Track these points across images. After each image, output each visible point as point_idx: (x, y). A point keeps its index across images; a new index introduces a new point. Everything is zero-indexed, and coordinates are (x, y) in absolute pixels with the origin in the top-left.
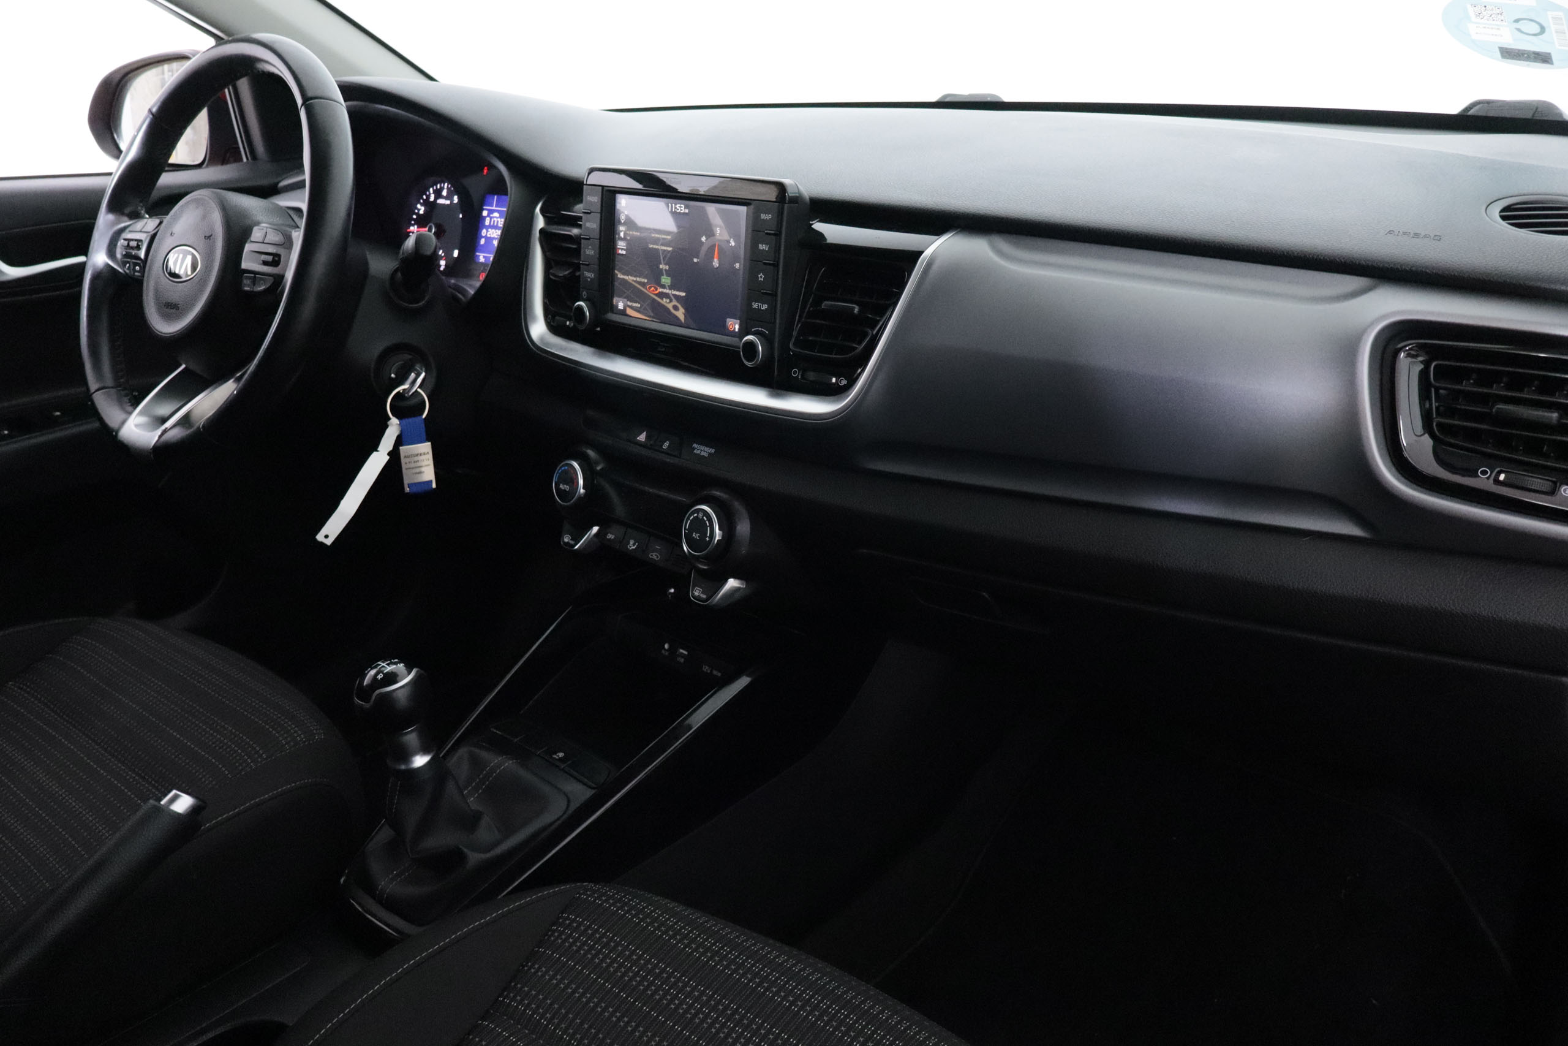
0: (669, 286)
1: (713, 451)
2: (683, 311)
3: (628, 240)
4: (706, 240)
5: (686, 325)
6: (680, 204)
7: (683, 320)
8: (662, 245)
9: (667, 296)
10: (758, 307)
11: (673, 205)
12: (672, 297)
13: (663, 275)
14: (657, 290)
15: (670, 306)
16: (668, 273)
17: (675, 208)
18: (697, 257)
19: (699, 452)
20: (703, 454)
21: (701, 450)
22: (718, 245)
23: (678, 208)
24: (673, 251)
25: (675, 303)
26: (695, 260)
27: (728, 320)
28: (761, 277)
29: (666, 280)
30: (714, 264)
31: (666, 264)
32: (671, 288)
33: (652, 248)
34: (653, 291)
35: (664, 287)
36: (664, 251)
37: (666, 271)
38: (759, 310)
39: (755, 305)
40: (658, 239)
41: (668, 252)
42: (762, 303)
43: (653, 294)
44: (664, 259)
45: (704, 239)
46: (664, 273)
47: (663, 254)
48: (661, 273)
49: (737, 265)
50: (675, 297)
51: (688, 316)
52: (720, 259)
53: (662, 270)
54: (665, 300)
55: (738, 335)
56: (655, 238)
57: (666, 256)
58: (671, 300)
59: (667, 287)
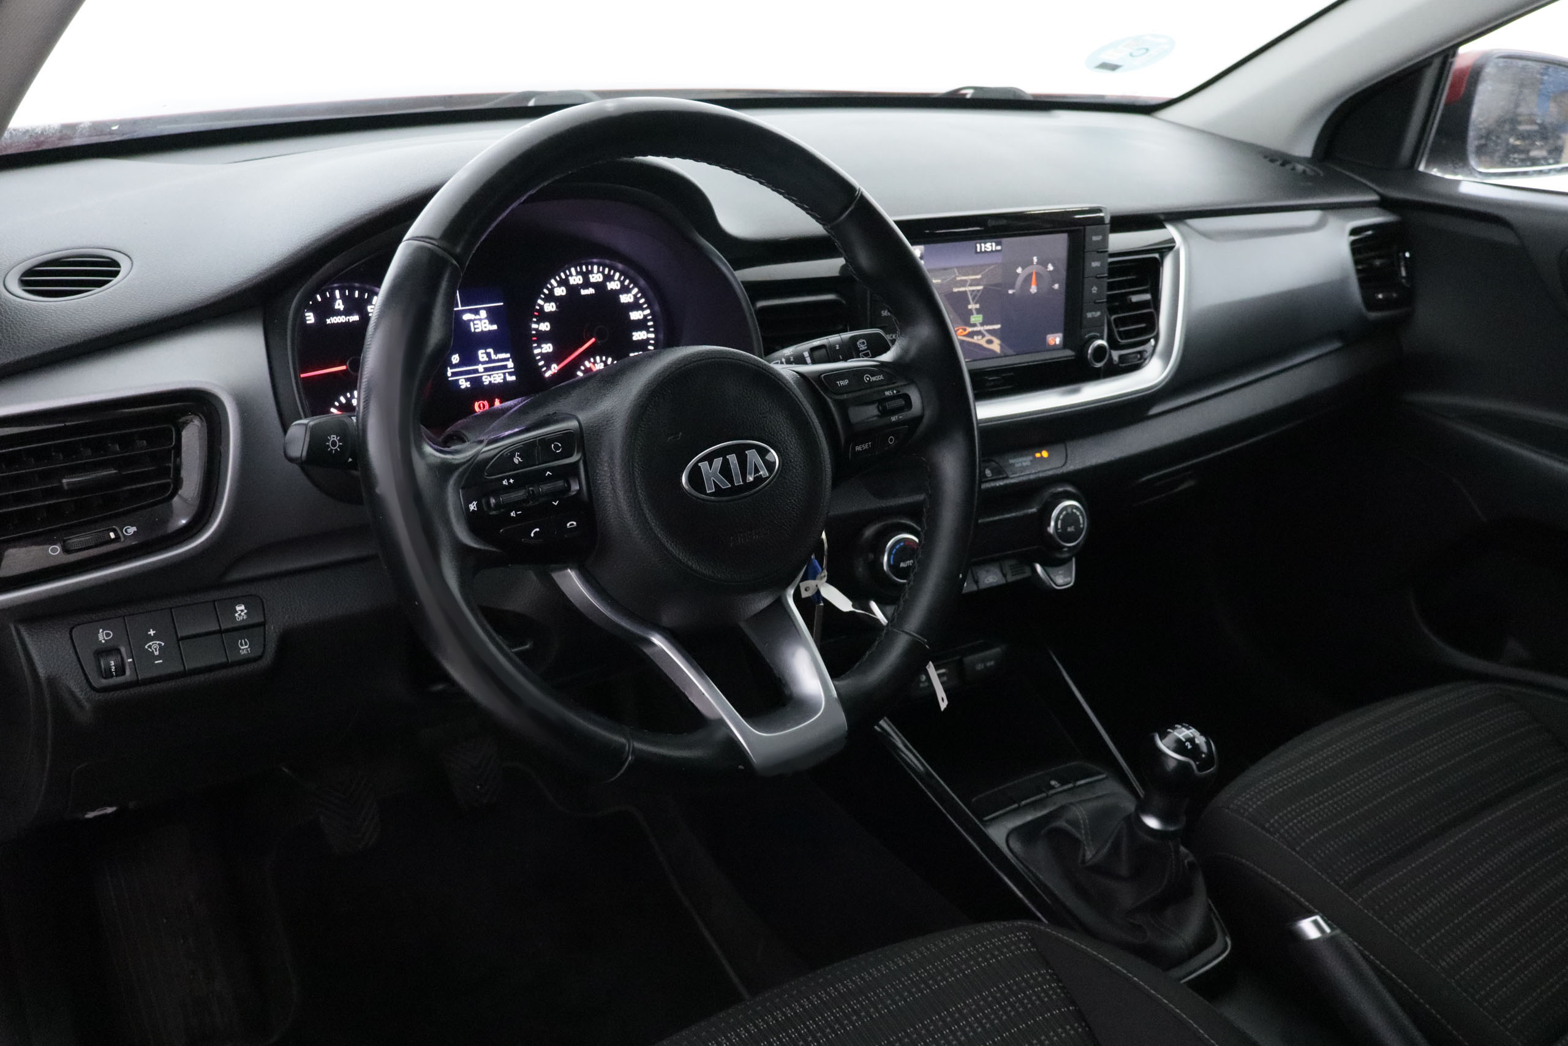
0: (980, 323)
2: (999, 342)
4: (1022, 271)
5: (1003, 355)
6: (991, 242)
7: (998, 351)
8: (971, 285)
9: (979, 333)
10: (1092, 315)
11: (983, 245)
12: (985, 333)
13: (973, 315)
14: (965, 330)
15: (982, 342)
16: (978, 311)
17: (985, 248)
18: (1012, 288)
19: (1020, 465)
20: (1024, 464)
21: (1022, 462)
22: (1037, 273)
23: (988, 247)
24: (984, 289)
25: (988, 337)
26: (1010, 292)
27: (1048, 336)
29: (976, 318)
30: (1032, 291)
31: (976, 303)
32: (982, 324)
33: (959, 292)
34: (962, 332)
35: (974, 325)
36: (973, 291)
37: (976, 309)
38: (1093, 318)
39: (1089, 315)
40: (966, 281)
41: (978, 291)
42: (1096, 311)
43: (965, 336)
44: (973, 299)
45: (1019, 270)
46: (974, 312)
47: (971, 294)
48: (970, 312)
49: (1056, 286)
50: (989, 331)
51: (1004, 345)
52: (1037, 285)
53: (971, 310)
54: (975, 337)
55: (1061, 346)
56: (961, 280)
57: (976, 296)
58: (983, 336)
59: (978, 325)
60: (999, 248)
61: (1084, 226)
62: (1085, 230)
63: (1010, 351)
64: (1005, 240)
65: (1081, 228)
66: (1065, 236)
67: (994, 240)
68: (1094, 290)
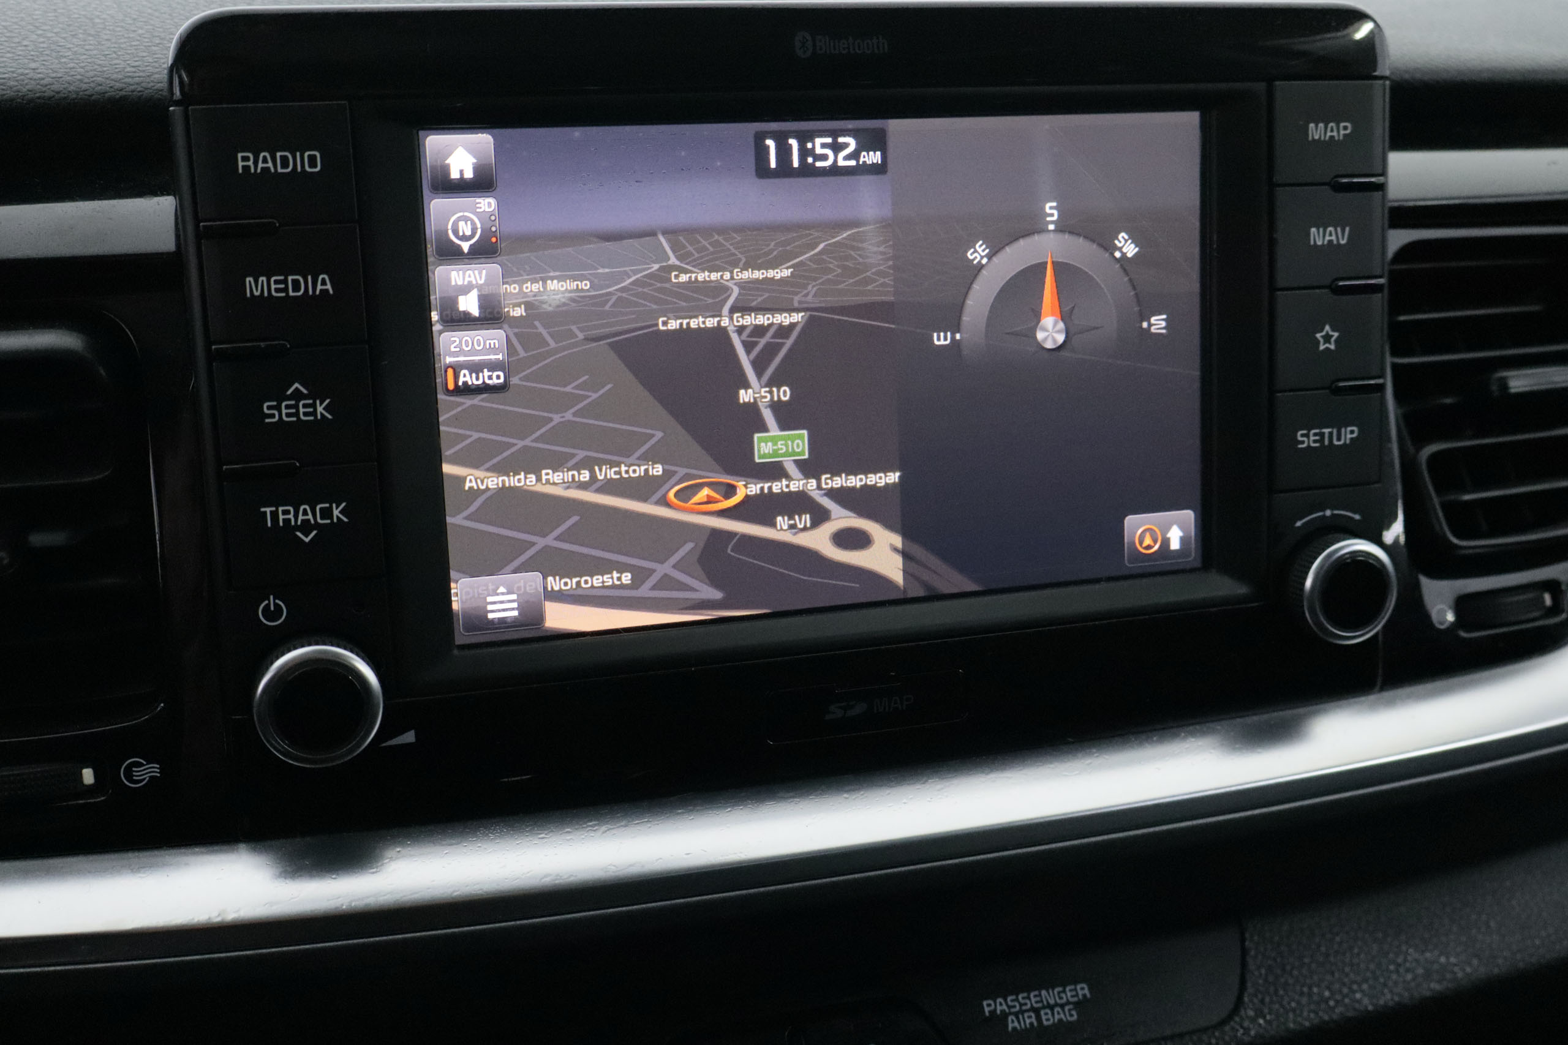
0: (799, 464)
1: (1083, 990)
2: (897, 540)
3: (515, 322)
4: (990, 257)
5: (921, 593)
6: (835, 134)
7: (898, 577)
8: (744, 307)
9: (796, 504)
10: (1321, 441)
11: (793, 142)
12: (827, 502)
13: (764, 429)
14: (730, 491)
15: (817, 540)
16: (787, 417)
17: (804, 153)
18: (953, 324)
19: (1030, 1020)
20: (1048, 1019)
21: (1036, 1011)
22: (1053, 262)
23: (819, 151)
24: (811, 323)
25: (843, 519)
26: (941, 340)
27: (1130, 520)
28: (1327, 338)
29: (780, 444)
30: (1040, 335)
31: (774, 382)
32: (809, 468)
33: (684, 333)
34: (710, 501)
35: (775, 471)
36: (759, 330)
37: (777, 407)
38: (1326, 451)
39: (1308, 439)
40: (719, 290)
41: (784, 331)
42: (1340, 424)
43: (723, 513)
44: (759, 366)
45: (978, 253)
46: (768, 416)
47: (748, 347)
48: (752, 419)
49: (1158, 323)
50: (841, 496)
51: (918, 551)
52: (1066, 317)
53: (752, 408)
54: (782, 521)
55: (1194, 558)
56: (692, 285)
57: (771, 350)
58: (820, 516)
59: (792, 469)
60: (873, 157)
61: (1270, 81)
62: (1270, 94)
63: (952, 580)
64: (897, 127)
65: (1261, 86)
66: (1192, 118)
67: (850, 124)
68: (1327, 339)
